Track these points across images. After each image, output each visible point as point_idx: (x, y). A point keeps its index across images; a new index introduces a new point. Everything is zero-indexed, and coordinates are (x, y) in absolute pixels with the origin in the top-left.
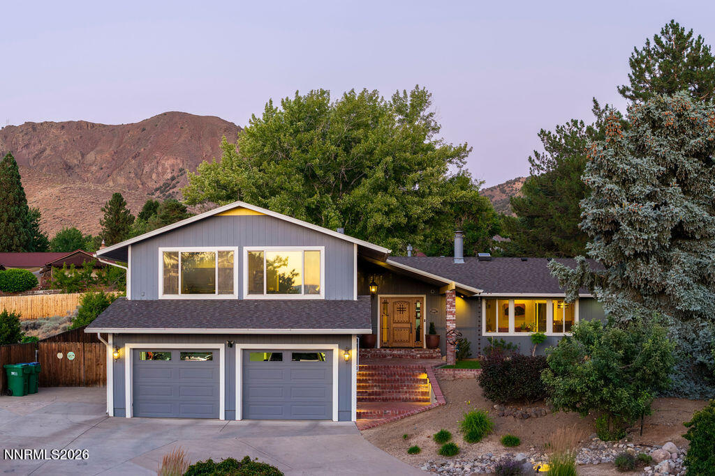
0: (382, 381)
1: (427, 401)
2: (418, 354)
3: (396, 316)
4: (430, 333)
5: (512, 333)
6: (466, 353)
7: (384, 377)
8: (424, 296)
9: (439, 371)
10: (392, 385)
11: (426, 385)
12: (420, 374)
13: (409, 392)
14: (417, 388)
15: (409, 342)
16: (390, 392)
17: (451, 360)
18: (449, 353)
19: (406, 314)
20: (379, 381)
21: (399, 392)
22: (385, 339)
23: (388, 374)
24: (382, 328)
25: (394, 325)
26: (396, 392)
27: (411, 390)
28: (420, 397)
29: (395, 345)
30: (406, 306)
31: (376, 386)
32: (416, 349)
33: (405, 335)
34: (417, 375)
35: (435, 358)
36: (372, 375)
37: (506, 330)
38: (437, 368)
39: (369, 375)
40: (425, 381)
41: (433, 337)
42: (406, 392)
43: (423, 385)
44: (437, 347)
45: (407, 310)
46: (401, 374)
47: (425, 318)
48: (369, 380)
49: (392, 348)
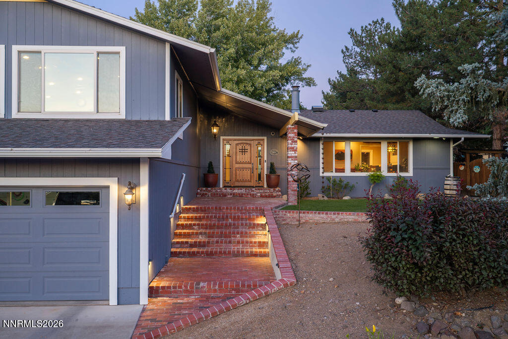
0: (211, 227)
1: (265, 255)
2: (258, 193)
3: (238, 157)
4: (271, 172)
5: (348, 173)
6: (306, 192)
7: (214, 222)
8: (265, 138)
9: (281, 213)
10: (222, 233)
11: (265, 232)
12: (257, 217)
13: (243, 242)
14: (253, 236)
15: (250, 181)
16: (217, 242)
17: (293, 200)
18: (290, 192)
19: (247, 155)
20: (206, 227)
21: (230, 242)
22: (228, 179)
23: (219, 217)
24: (225, 168)
25: (237, 166)
26: (226, 242)
27: (245, 239)
28: (256, 250)
29: (237, 184)
30: (248, 147)
31: (201, 233)
32: (257, 188)
33: (247, 174)
34: (254, 219)
35: (275, 197)
36: (200, 219)
37: (343, 170)
38: (277, 210)
39: (196, 218)
40: (263, 227)
41: (273, 176)
42: (238, 242)
43: (260, 232)
44: (277, 186)
45: (249, 150)
46: (235, 217)
47: (265, 159)
48: (194, 225)
49: (234, 187)
